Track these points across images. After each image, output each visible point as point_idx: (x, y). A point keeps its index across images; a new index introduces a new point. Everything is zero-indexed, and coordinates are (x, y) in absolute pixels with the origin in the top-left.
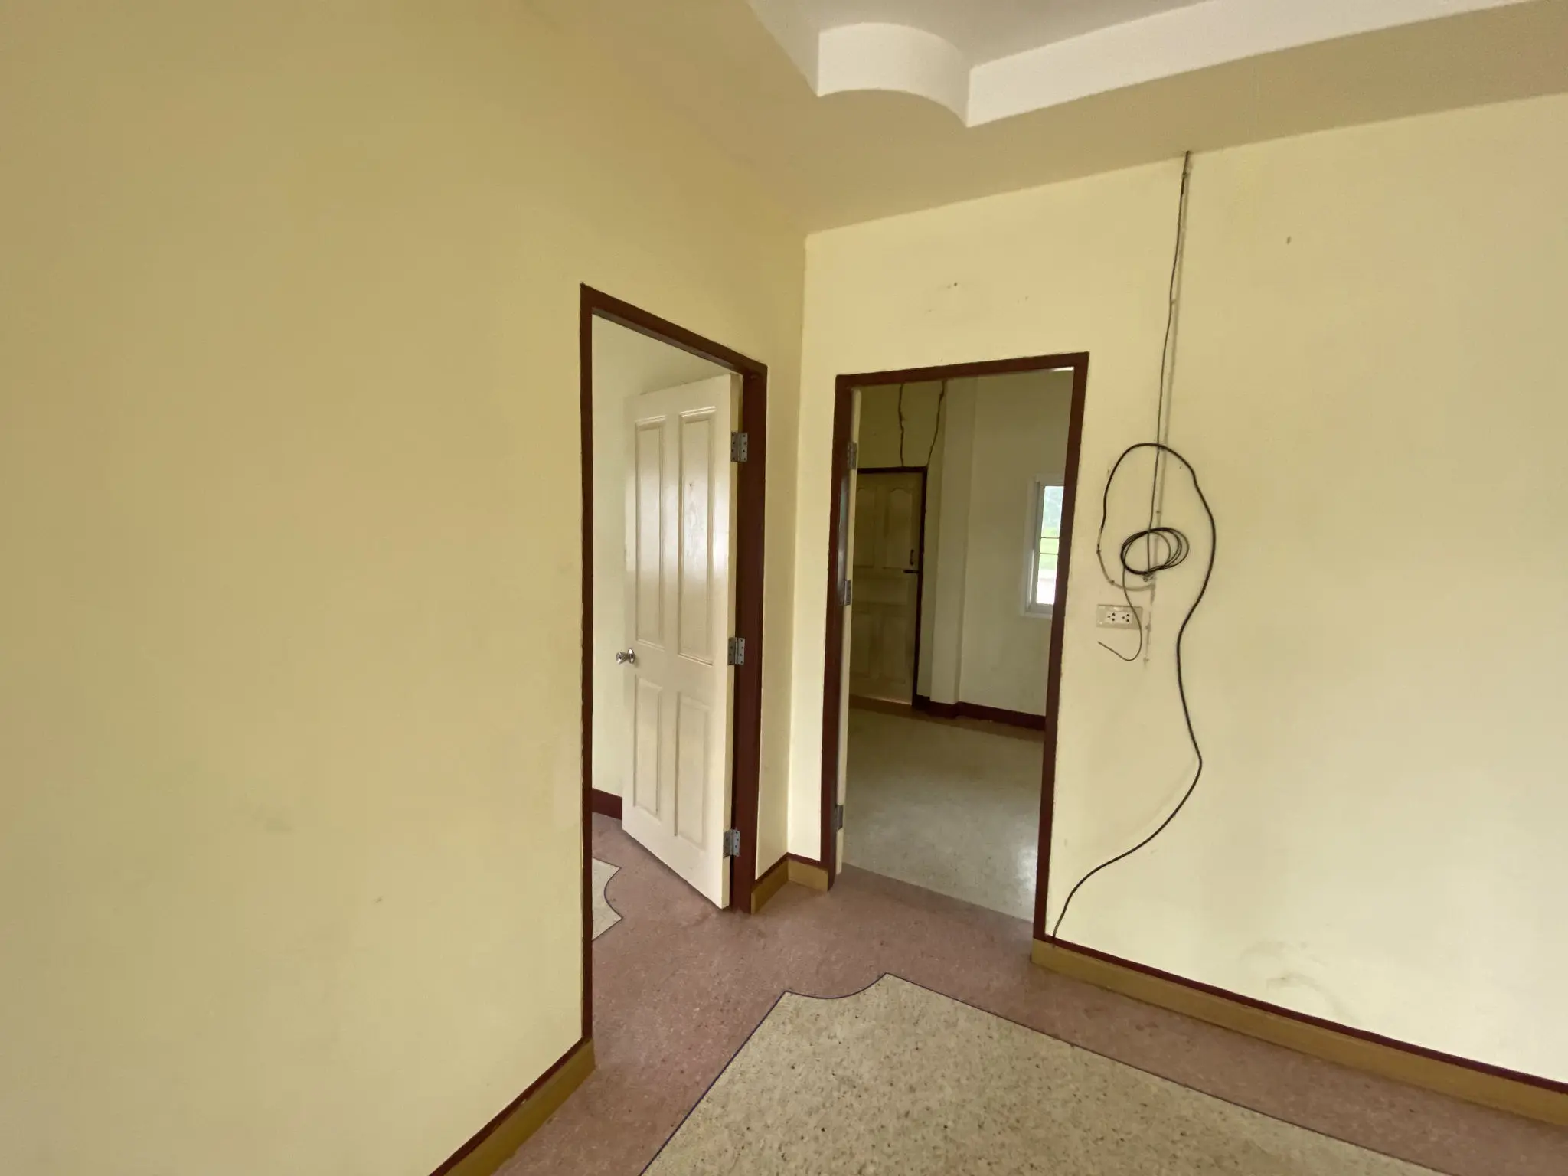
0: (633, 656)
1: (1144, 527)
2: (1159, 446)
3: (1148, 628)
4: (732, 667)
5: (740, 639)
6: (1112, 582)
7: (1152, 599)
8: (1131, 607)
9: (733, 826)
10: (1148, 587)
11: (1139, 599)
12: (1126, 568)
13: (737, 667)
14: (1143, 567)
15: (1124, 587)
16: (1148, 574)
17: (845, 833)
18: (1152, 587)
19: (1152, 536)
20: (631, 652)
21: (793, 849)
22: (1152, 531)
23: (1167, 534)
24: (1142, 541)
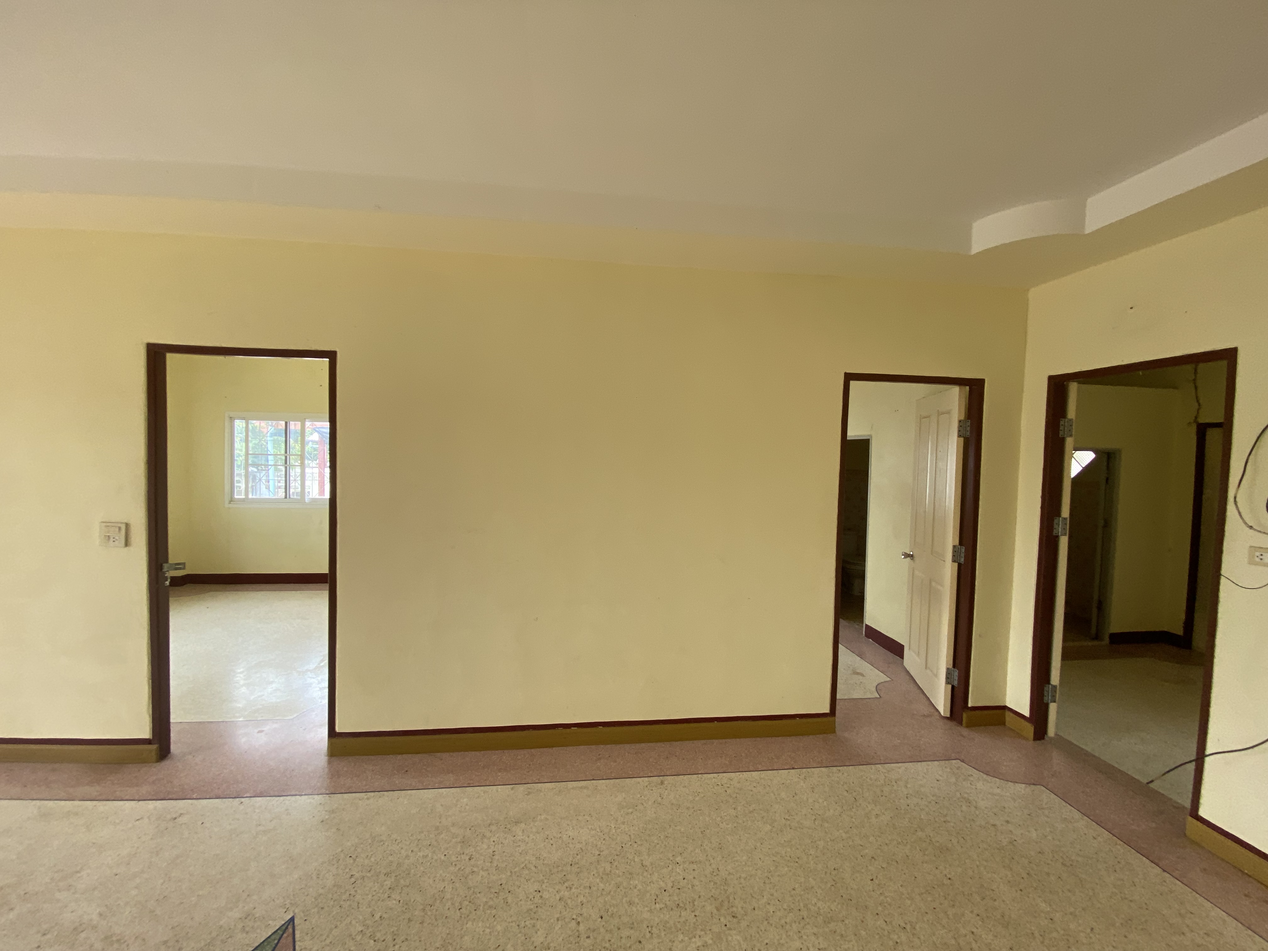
0: (912, 556)
4: (956, 565)
5: (962, 547)
9: (954, 666)
13: (960, 566)
17: (1058, 708)
20: (911, 553)
21: (1010, 704)
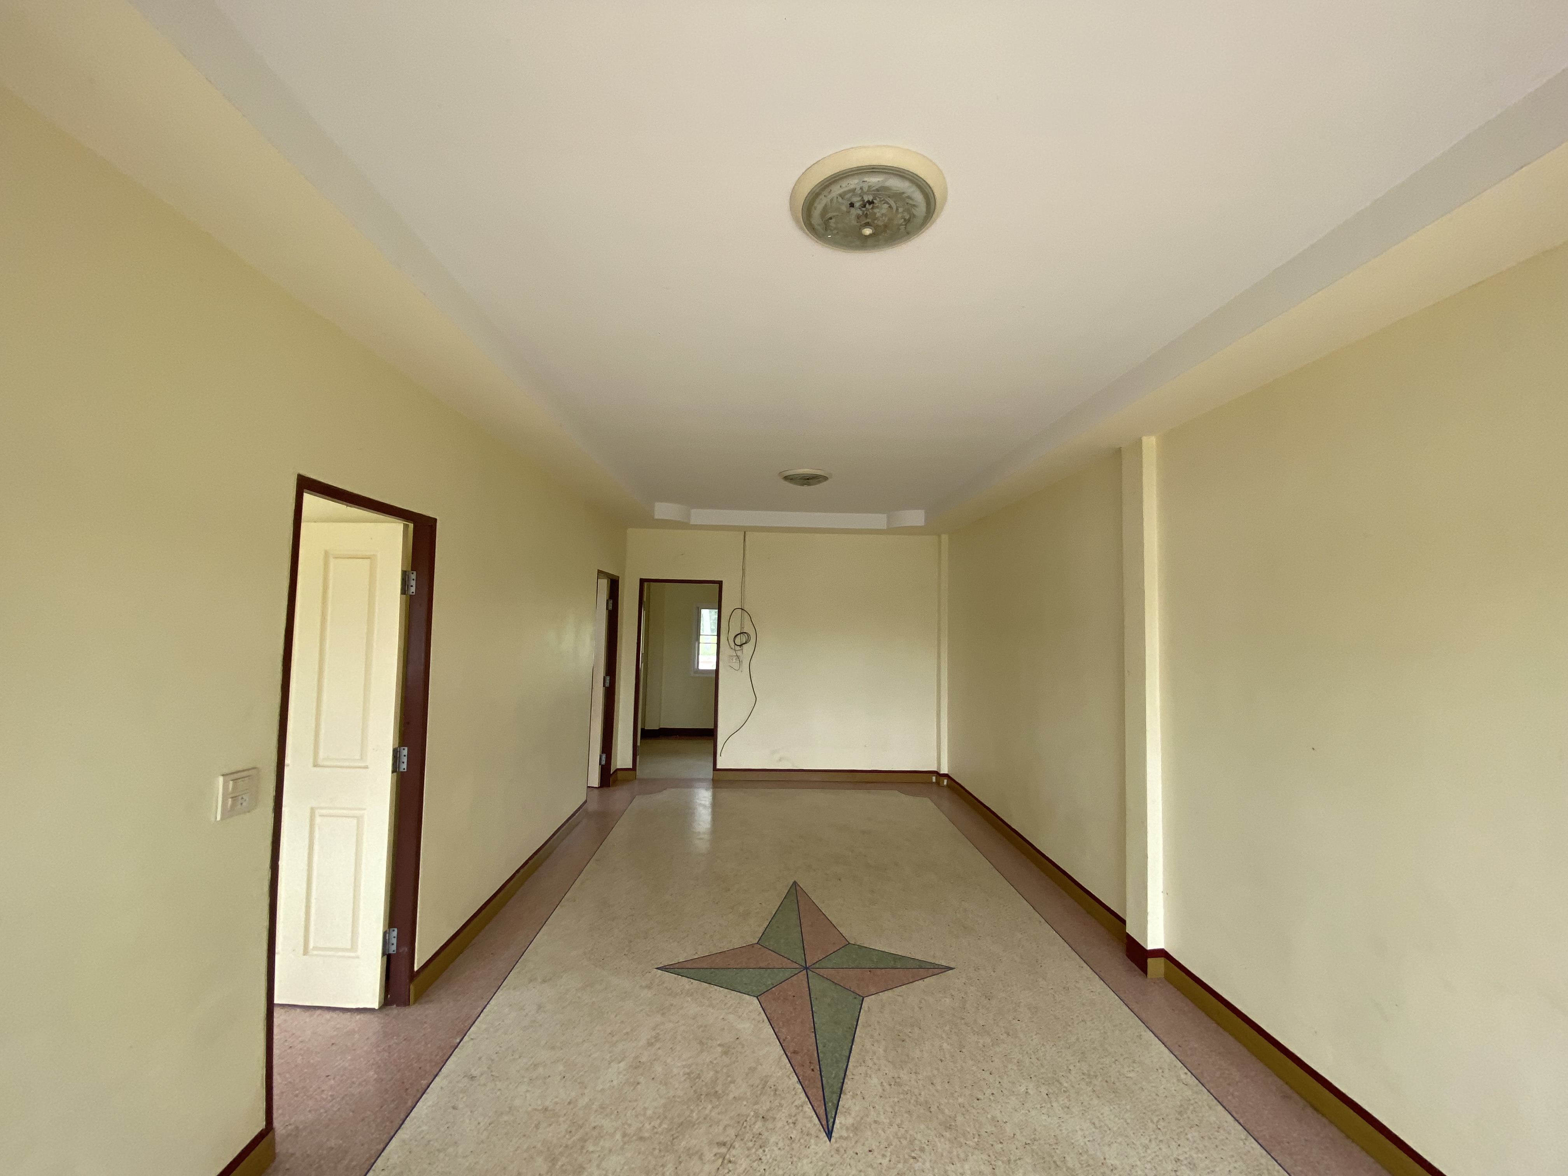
1: (739, 632)
2: (742, 609)
3: (742, 662)
6: (732, 648)
7: (742, 653)
8: (737, 656)
10: (740, 650)
11: (739, 653)
12: (735, 644)
14: (740, 644)
15: (735, 650)
16: (740, 646)
18: (742, 649)
19: (742, 634)
22: (741, 633)
23: (745, 634)
24: (739, 636)
